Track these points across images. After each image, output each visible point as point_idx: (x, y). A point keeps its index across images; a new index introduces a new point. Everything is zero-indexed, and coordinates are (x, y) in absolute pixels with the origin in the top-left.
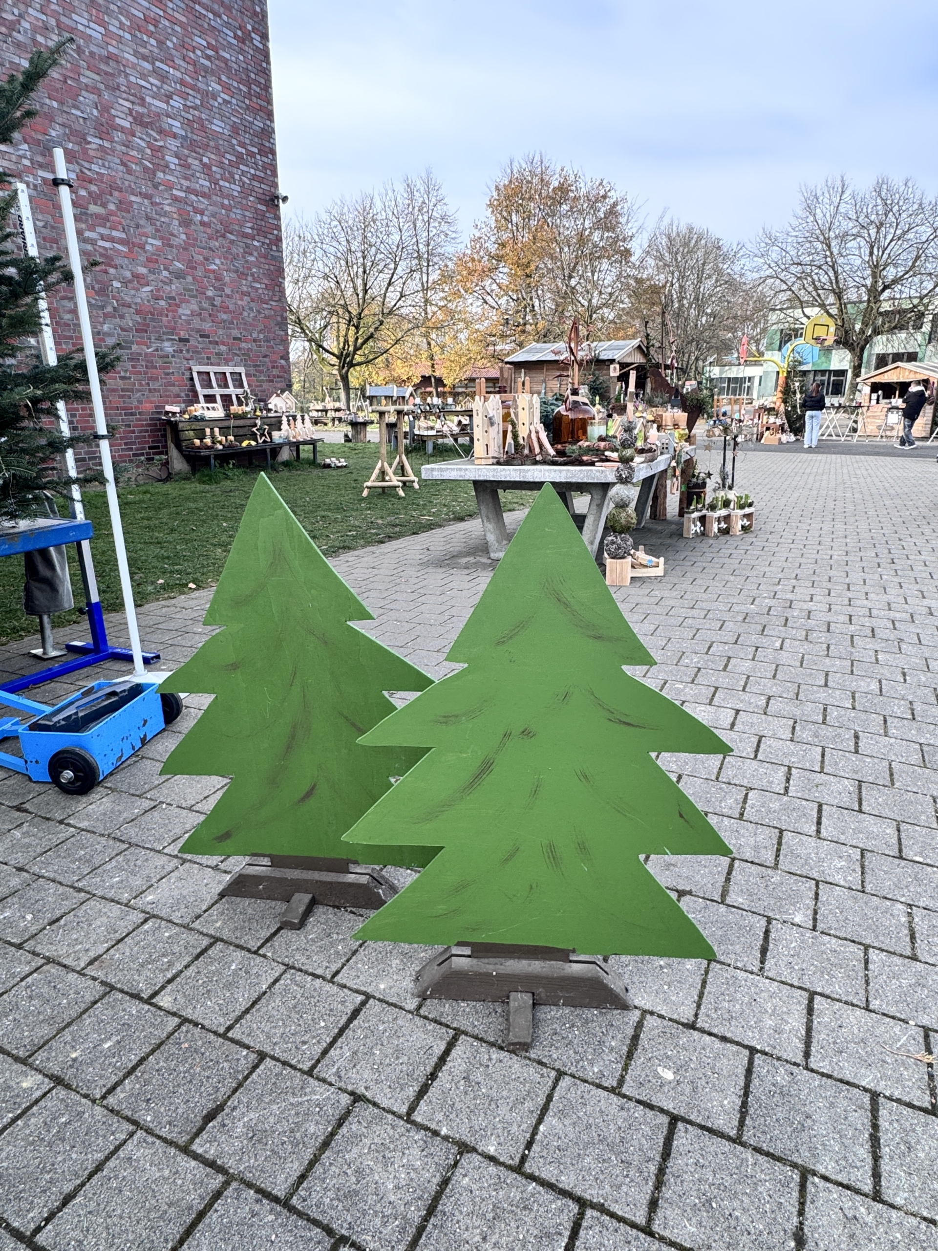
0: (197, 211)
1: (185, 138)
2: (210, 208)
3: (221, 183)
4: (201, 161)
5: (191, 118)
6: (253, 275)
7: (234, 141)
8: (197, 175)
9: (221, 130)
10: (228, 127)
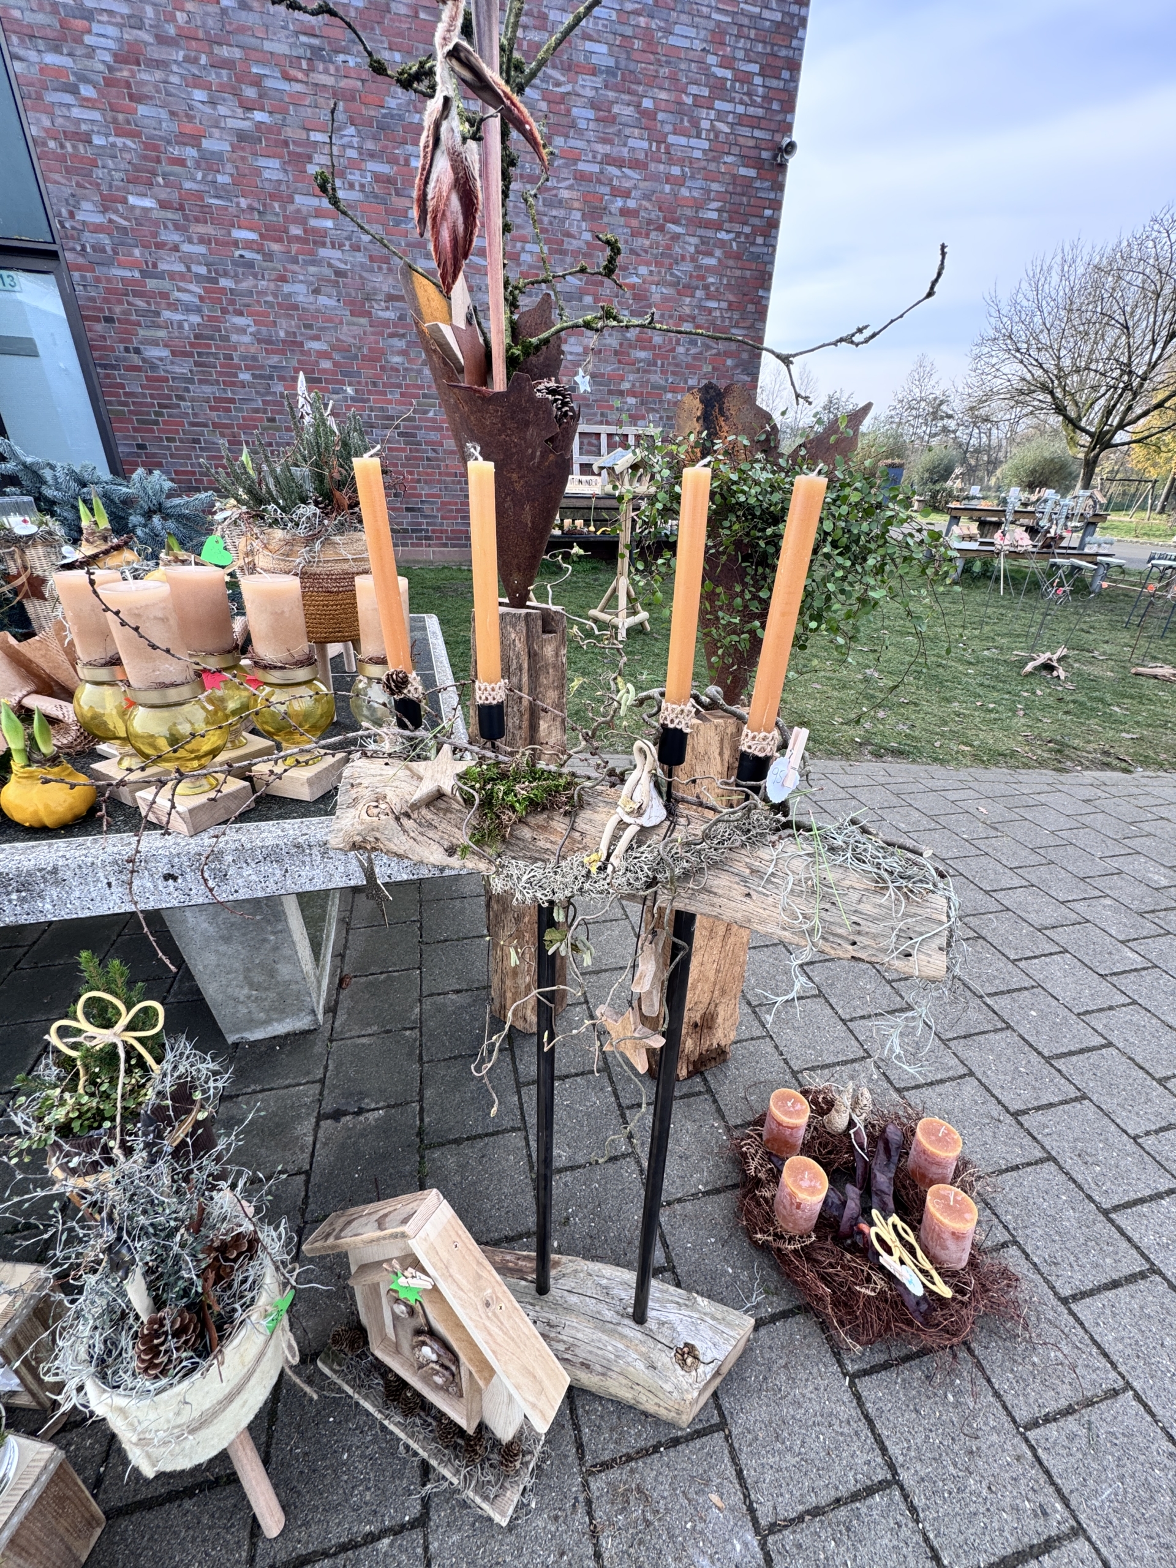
0: (616, 192)
1: (610, 72)
2: (642, 184)
3: (671, 139)
4: (638, 105)
5: (629, 32)
6: (706, 287)
7: (711, 59)
8: (627, 131)
9: (686, 43)
10: (703, 33)
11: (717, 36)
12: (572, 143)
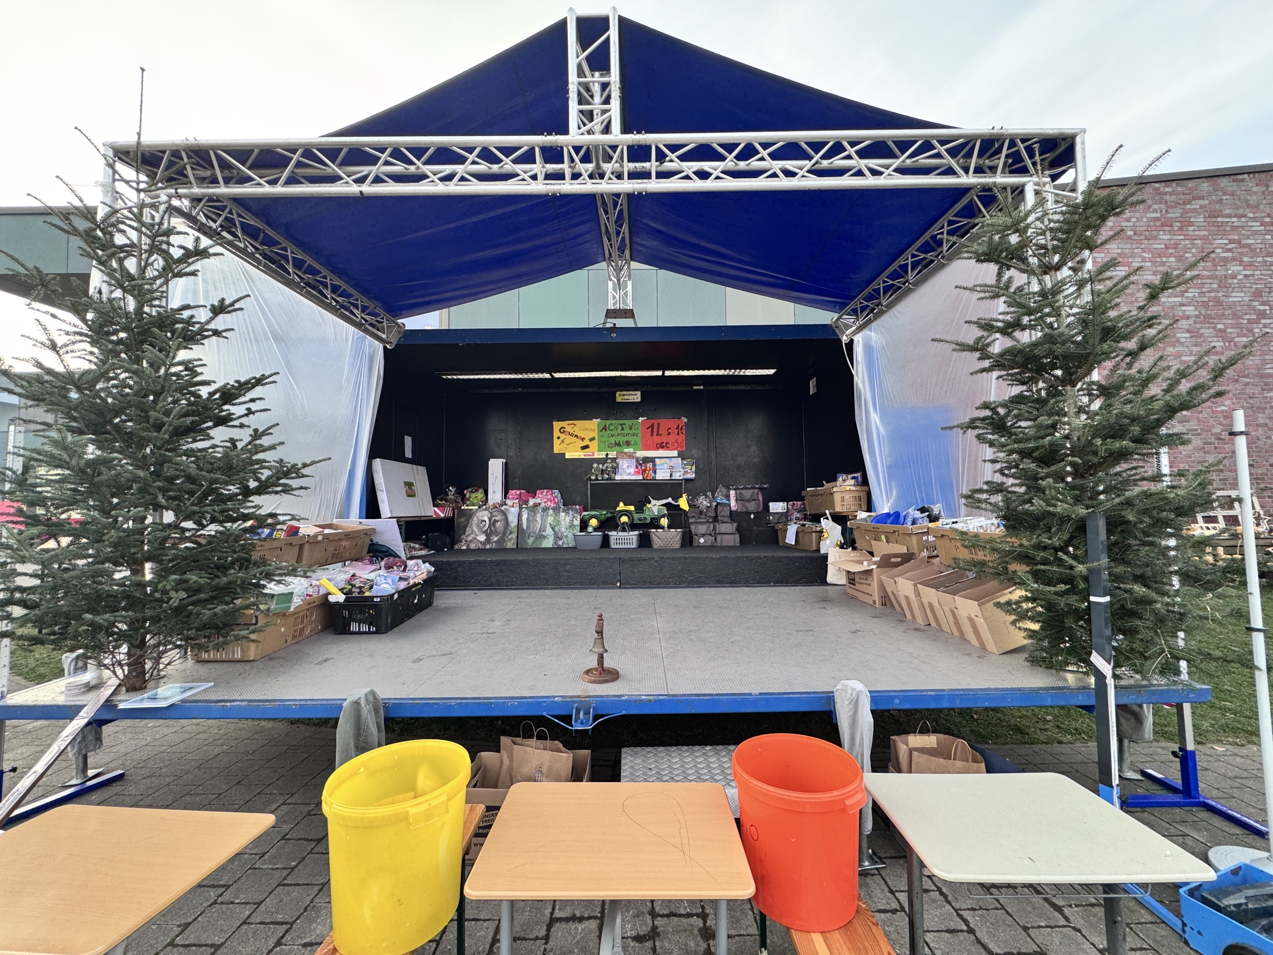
1: (1197, 316)
3: (1237, 339)
4: (1215, 328)
5: (1206, 299)
7: (1255, 303)
8: (1210, 339)
9: (1240, 299)
10: (1249, 294)
11: (1258, 294)
12: (1177, 349)
